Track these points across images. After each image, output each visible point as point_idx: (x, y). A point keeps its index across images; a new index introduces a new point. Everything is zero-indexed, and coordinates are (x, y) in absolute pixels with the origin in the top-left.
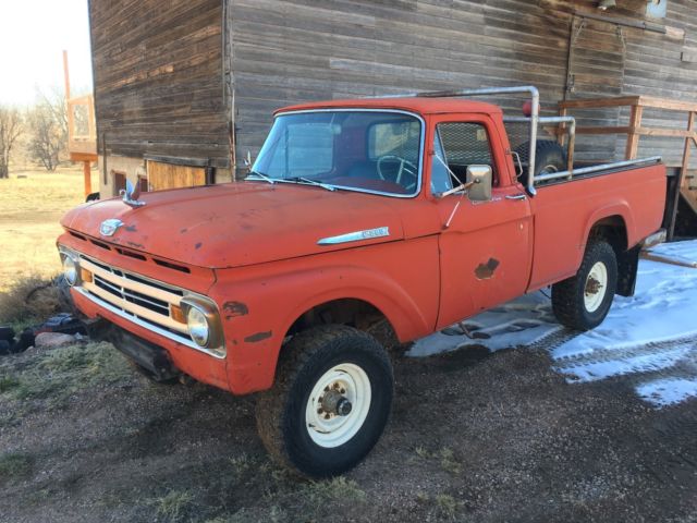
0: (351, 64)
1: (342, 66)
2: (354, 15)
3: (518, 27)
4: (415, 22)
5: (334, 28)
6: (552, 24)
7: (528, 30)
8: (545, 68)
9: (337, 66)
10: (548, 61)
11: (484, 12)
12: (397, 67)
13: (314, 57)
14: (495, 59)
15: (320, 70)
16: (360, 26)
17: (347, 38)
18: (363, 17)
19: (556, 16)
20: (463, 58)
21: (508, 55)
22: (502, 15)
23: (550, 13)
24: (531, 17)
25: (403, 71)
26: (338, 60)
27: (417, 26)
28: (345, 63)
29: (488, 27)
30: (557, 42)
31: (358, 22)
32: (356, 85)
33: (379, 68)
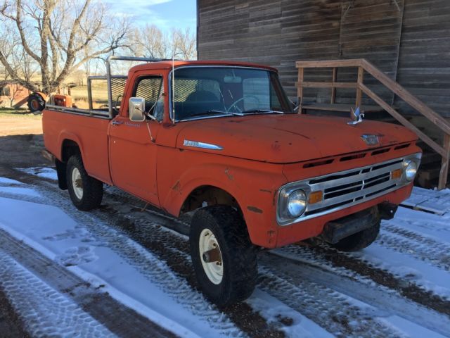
3: (301, 23)
4: (248, 37)
6: (327, 13)
7: (310, 22)
8: (323, 43)
10: (325, 38)
11: (281, 21)
14: (288, 45)
19: (328, 8)
20: (271, 48)
21: (295, 41)
22: (292, 19)
23: (323, 7)
24: (310, 15)
27: (249, 38)
29: (283, 29)
30: (331, 24)
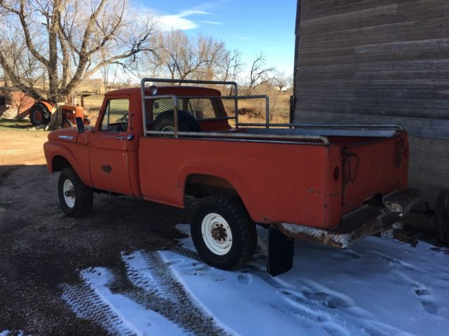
0: (373, 47)
1: (365, 51)
2: (378, 8)
5: (360, 23)
9: (361, 52)
12: (420, 42)
13: (345, 49)
15: (348, 56)
16: (384, 15)
17: (371, 28)
18: (386, 7)
25: (427, 44)
26: (361, 47)
28: (368, 48)
31: (381, 13)
32: (376, 64)
33: (399, 46)
